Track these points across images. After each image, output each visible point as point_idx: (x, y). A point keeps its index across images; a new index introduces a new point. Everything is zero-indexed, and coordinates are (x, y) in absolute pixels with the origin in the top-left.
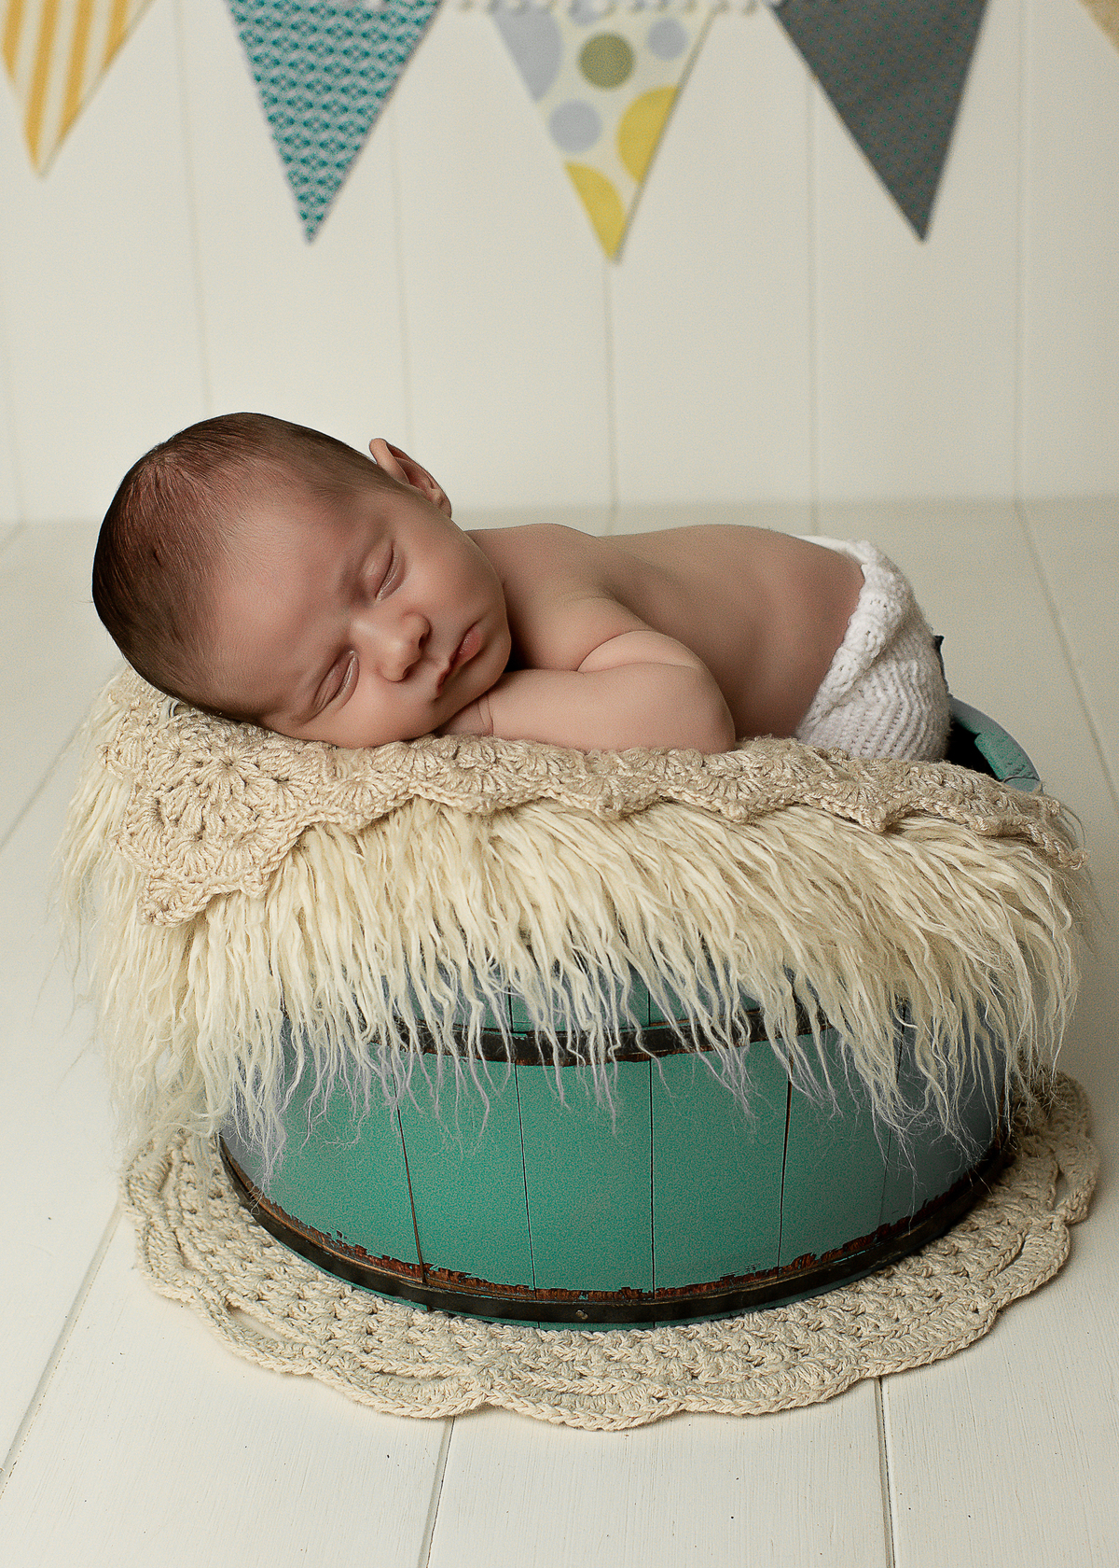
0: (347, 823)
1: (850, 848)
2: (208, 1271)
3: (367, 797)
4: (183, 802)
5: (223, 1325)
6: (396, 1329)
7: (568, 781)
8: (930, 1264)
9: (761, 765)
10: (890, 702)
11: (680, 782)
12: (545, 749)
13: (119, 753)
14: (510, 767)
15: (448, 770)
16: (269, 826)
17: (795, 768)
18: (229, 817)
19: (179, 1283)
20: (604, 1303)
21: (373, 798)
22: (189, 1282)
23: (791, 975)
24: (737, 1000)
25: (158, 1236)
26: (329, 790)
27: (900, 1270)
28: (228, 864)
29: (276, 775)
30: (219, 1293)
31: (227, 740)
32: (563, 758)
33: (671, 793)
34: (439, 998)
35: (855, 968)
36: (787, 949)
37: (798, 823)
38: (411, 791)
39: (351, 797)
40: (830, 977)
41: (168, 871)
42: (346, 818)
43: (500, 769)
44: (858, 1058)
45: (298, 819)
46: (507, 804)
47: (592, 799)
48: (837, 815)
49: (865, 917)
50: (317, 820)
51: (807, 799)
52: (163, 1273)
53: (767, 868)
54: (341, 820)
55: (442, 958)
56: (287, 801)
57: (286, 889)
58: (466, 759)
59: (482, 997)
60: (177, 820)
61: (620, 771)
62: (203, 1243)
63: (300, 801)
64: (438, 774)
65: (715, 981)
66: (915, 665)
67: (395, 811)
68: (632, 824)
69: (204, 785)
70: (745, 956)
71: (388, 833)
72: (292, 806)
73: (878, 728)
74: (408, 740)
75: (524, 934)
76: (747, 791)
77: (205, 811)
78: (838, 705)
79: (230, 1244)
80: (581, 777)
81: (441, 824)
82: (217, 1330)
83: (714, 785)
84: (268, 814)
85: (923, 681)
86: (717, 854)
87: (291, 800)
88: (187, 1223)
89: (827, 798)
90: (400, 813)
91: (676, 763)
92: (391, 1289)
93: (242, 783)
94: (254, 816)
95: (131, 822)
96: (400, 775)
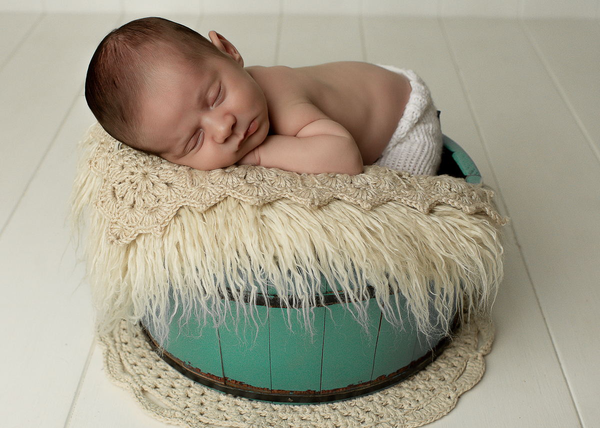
0: (199, 208)
1: (414, 221)
2: (133, 374)
3: (207, 196)
4: (125, 191)
5: (141, 401)
6: (213, 403)
7: (294, 190)
8: (430, 375)
9: (376, 182)
10: (421, 142)
11: (342, 191)
12: (284, 174)
13: (96, 163)
14: (269, 183)
15: (243, 184)
16: (164, 205)
17: (390, 184)
18: (146, 199)
19: (122, 380)
20: (300, 396)
21: (210, 196)
22: (126, 379)
23: (387, 276)
24: (365, 287)
25: (112, 356)
26: (191, 191)
27: (418, 377)
28: (146, 221)
29: (166, 181)
30: (139, 385)
31: (144, 163)
32: (292, 178)
33: (338, 196)
34: (238, 284)
35: (414, 272)
36: (386, 265)
37: (392, 210)
38: (227, 194)
39: (200, 195)
40: (404, 277)
41: (119, 220)
42: (199, 205)
43: (265, 184)
44: (413, 308)
45: (177, 203)
46: (269, 201)
47: (306, 200)
48: (408, 206)
49: (419, 251)
50: (185, 204)
51: (395, 199)
52: (115, 374)
53: (379, 231)
54: (196, 206)
55: (240, 267)
57: (171, 234)
58: (250, 179)
59: (256, 284)
60: (123, 198)
61: (316, 186)
62: (131, 359)
63: (178, 195)
64: (238, 186)
65: (356, 279)
66: (431, 126)
67: (220, 202)
68: (322, 211)
69: (135, 183)
70: (370, 270)
71: (217, 212)
72: (175, 197)
73: (416, 154)
75: (275, 258)
76: (371, 196)
77: (135, 196)
78: (400, 142)
79: (143, 360)
80: (300, 188)
81: (239, 209)
82: (139, 404)
83: (357, 193)
84: (163, 200)
85: (434, 132)
86: (359, 225)
87: (173, 194)
88: (124, 349)
89: (404, 198)
90: (222, 203)
91: (340, 182)
92: (211, 385)
93: (152, 184)
94: (157, 200)
95: (102, 196)
96: (222, 186)
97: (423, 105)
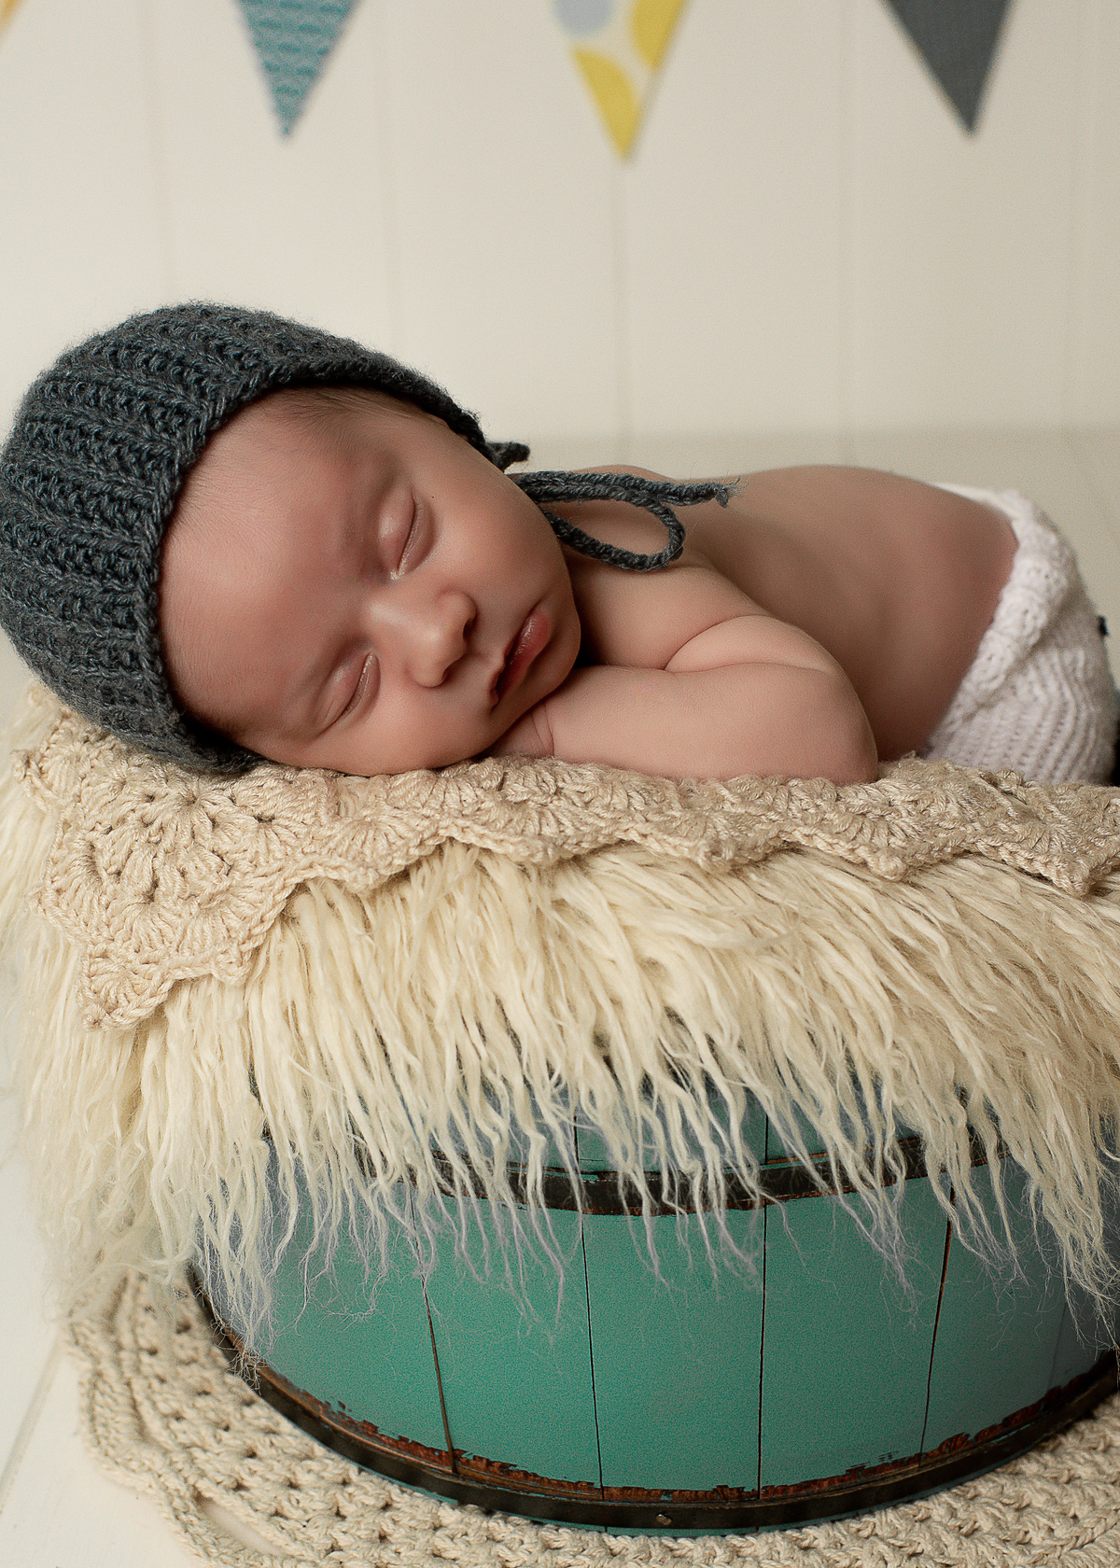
0: (355, 880)
1: (1043, 918)
2: (170, 1444)
3: (382, 843)
4: (125, 850)
5: (191, 1530)
6: (419, 1535)
7: (657, 818)
8: (1108, 1432)
9: (916, 797)
10: (1050, 703)
11: (809, 822)
12: (624, 776)
14: (576, 799)
15: (492, 804)
16: (247, 883)
17: (963, 803)
18: (190, 868)
19: (134, 1465)
20: (693, 1505)
21: (390, 844)
22: (147, 1463)
23: (963, 1096)
24: (891, 1132)
25: (108, 1390)
26: (329, 833)
27: (1070, 1441)
28: (194, 939)
29: (258, 812)
30: (186, 1480)
32: (648, 787)
33: (798, 836)
34: (487, 1131)
35: (1051, 1086)
36: (959, 1059)
37: (973, 883)
38: (442, 833)
39: (359, 843)
40: (1017, 1099)
41: (111, 946)
42: (353, 874)
43: (563, 803)
44: (1049, 1204)
45: (286, 874)
46: (575, 851)
47: (692, 845)
48: (1021, 870)
49: (1064, 1014)
50: (311, 874)
51: (981, 847)
52: (113, 1447)
53: (934, 949)
54: (345, 877)
55: (489, 1075)
56: (271, 847)
57: (273, 969)
58: (516, 790)
59: (543, 1129)
60: (119, 873)
61: (727, 806)
62: (166, 1401)
63: (289, 849)
64: (479, 809)
65: (862, 1107)
66: (1081, 655)
67: (418, 864)
68: (745, 880)
69: (156, 825)
70: (906, 1074)
71: (408, 900)
72: (279, 855)
73: (1038, 737)
75: (600, 1041)
76: (900, 834)
77: (157, 863)
78: (986, 704)
79: (201, 1402)
80: (674, 813)
81: (482, 885)
82: (185, 1539)
83: (857, 826)
84: (244, 866)
85: (1091, 674)
86: (864, 928)
87: (275, 846)
88: (145, 1369)
89: (1009, 846)
90: (425, 869)
91: (801, 795)
92: (410, 1476)
93: (209, 823)
94: (225, 868)
95: (57, 874)
96: (426, 811)
97: (1055, 589)
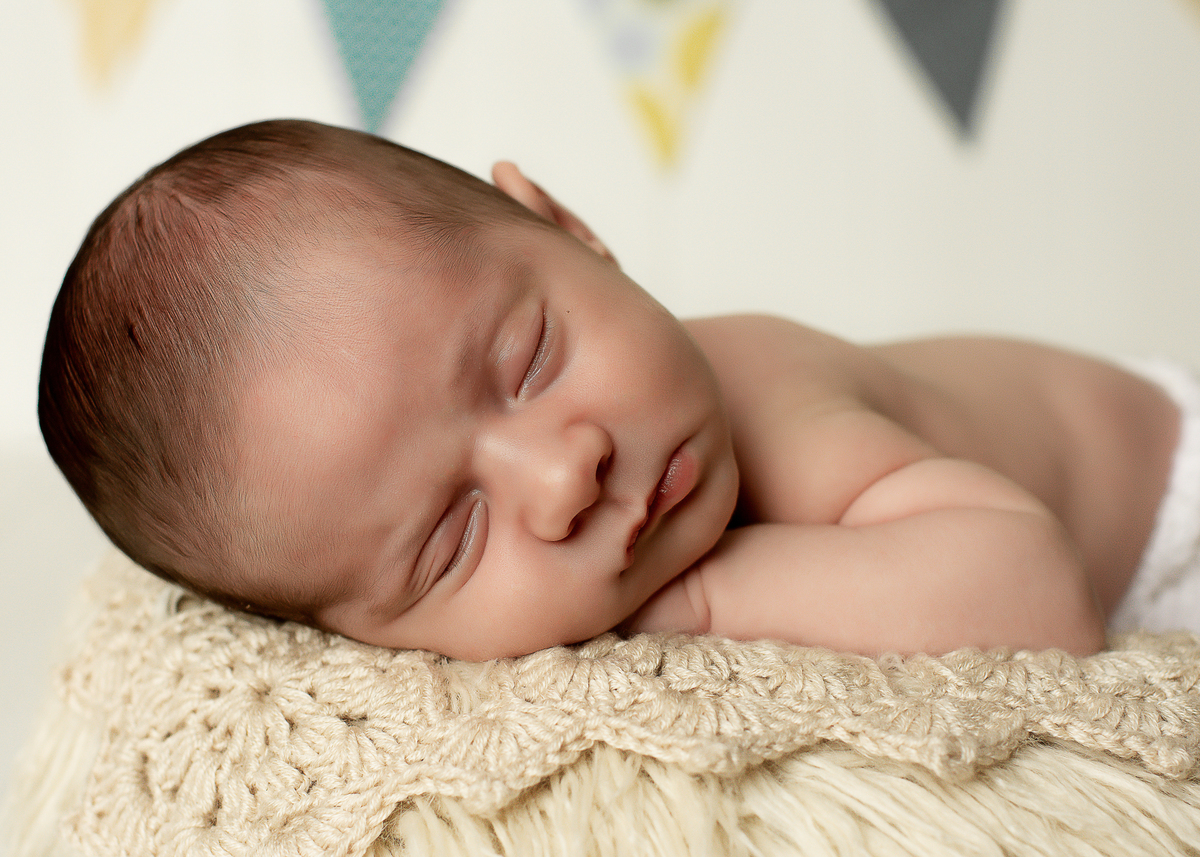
0: (476, 797)
3: (510, 748)
4: (184, 760)
7: (865, 710)
9: (1179, 673)
11: (1058, 707)
12: (811, 655)
13: (88, 678)
15: (652, 696)
16: (333, 802)
18: (261, 786)
21: (521, 749)
26: (440, 735)
29: (344, 710)
31: (261, 651)
32: (847, 668)
33: (1047, 726)
38: (589, 735)
39: (480, 748)
42: (474, 788)
43: (743, 691)
45: (384, 789)
46: (767, 755)
47: (919, 744)
50: (418, 790)
54: (464, 792)
56: (365, 757)
58: (681, 675)
60: (175, 790)
61: (951, 690)
63: (388, 757)
64: (635, 702)
67: (561, 772)
68: (991, 785)
69: (220, 730)
71: (551, 814)
72: (375, 766)
74: (575, 645)
77: (222, 776)
80: (886, 701)
81: (647, 795)
83: (1119, 710)
84: (330, 780)
86: (1149, 840)
87: (371, 755)
90: (570, 776)
93: (286, 725)
94: (306, 784)
95: (100, 794)
96: (567, 705)
